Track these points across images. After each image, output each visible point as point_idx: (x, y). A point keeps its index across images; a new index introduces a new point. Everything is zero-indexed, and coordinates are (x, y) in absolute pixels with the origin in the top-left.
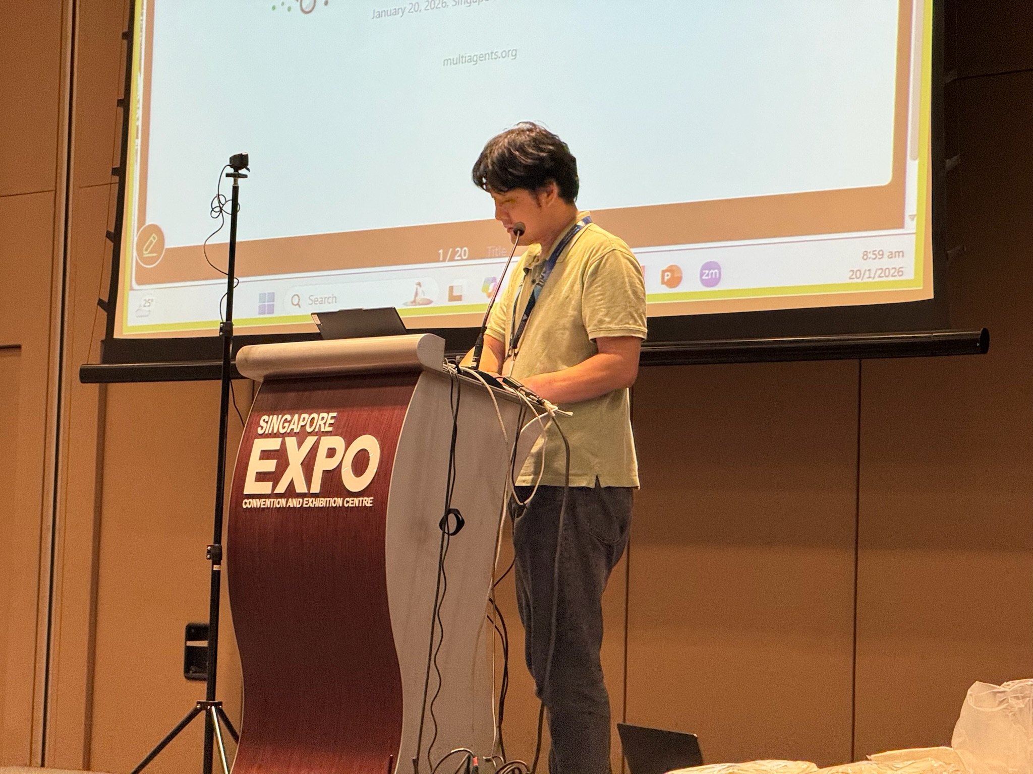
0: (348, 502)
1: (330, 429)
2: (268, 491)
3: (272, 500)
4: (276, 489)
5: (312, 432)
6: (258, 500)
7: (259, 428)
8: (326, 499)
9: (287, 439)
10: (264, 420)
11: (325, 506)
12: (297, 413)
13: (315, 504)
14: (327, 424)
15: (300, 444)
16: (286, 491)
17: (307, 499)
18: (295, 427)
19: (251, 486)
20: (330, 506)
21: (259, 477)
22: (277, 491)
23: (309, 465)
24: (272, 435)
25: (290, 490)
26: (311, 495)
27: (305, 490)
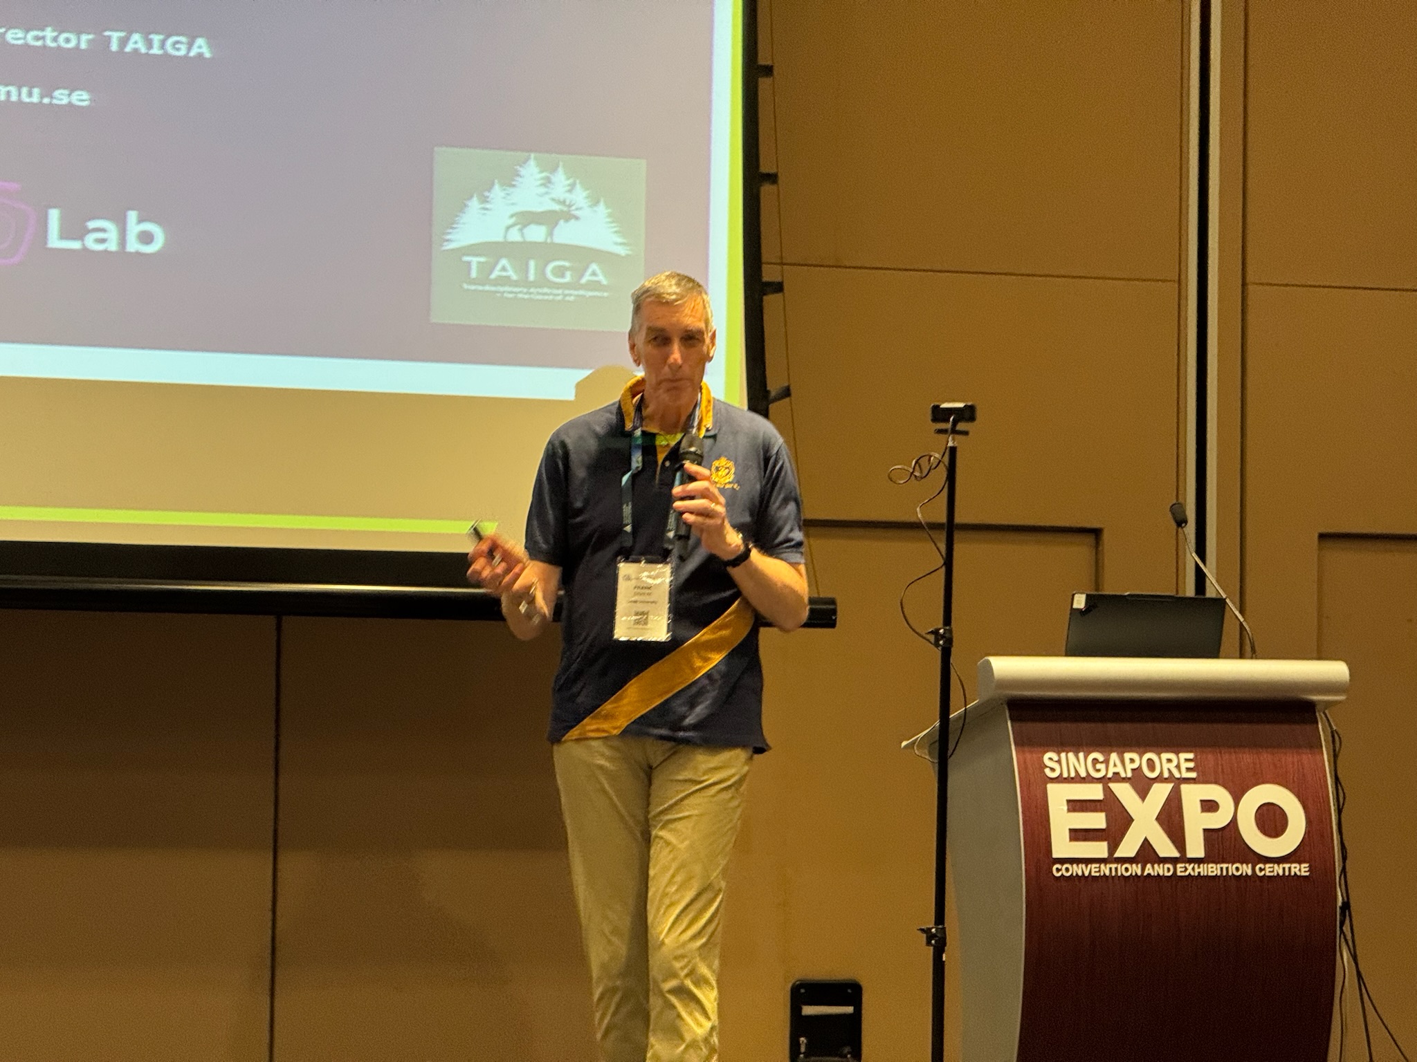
1: (1193, 775)
2: (1105, 855)
3: (1113, 866)
4: (1117, 853)
5: (1158, 777)
6: (1084, 866)
7: (1047, 771)
8: (1219, 866)
9: (1112, 785)
10: (1051, 759)
11: (1219, 874)
12: (1112, 752)
13: (1199, 873)
14: (1183, 770)
15: (1143, 793)
16: (1137, 854)
17: (1183, 865)
18: (1119, 769)
19: (1062, 846)
20: (1231, 873)
21: (1078, 835)
22: (1119, 854)
23: (1171, 819)
24: (1078, 779)
25: (1146, 853)
26: (1191, 861)
27: (1175, 853)
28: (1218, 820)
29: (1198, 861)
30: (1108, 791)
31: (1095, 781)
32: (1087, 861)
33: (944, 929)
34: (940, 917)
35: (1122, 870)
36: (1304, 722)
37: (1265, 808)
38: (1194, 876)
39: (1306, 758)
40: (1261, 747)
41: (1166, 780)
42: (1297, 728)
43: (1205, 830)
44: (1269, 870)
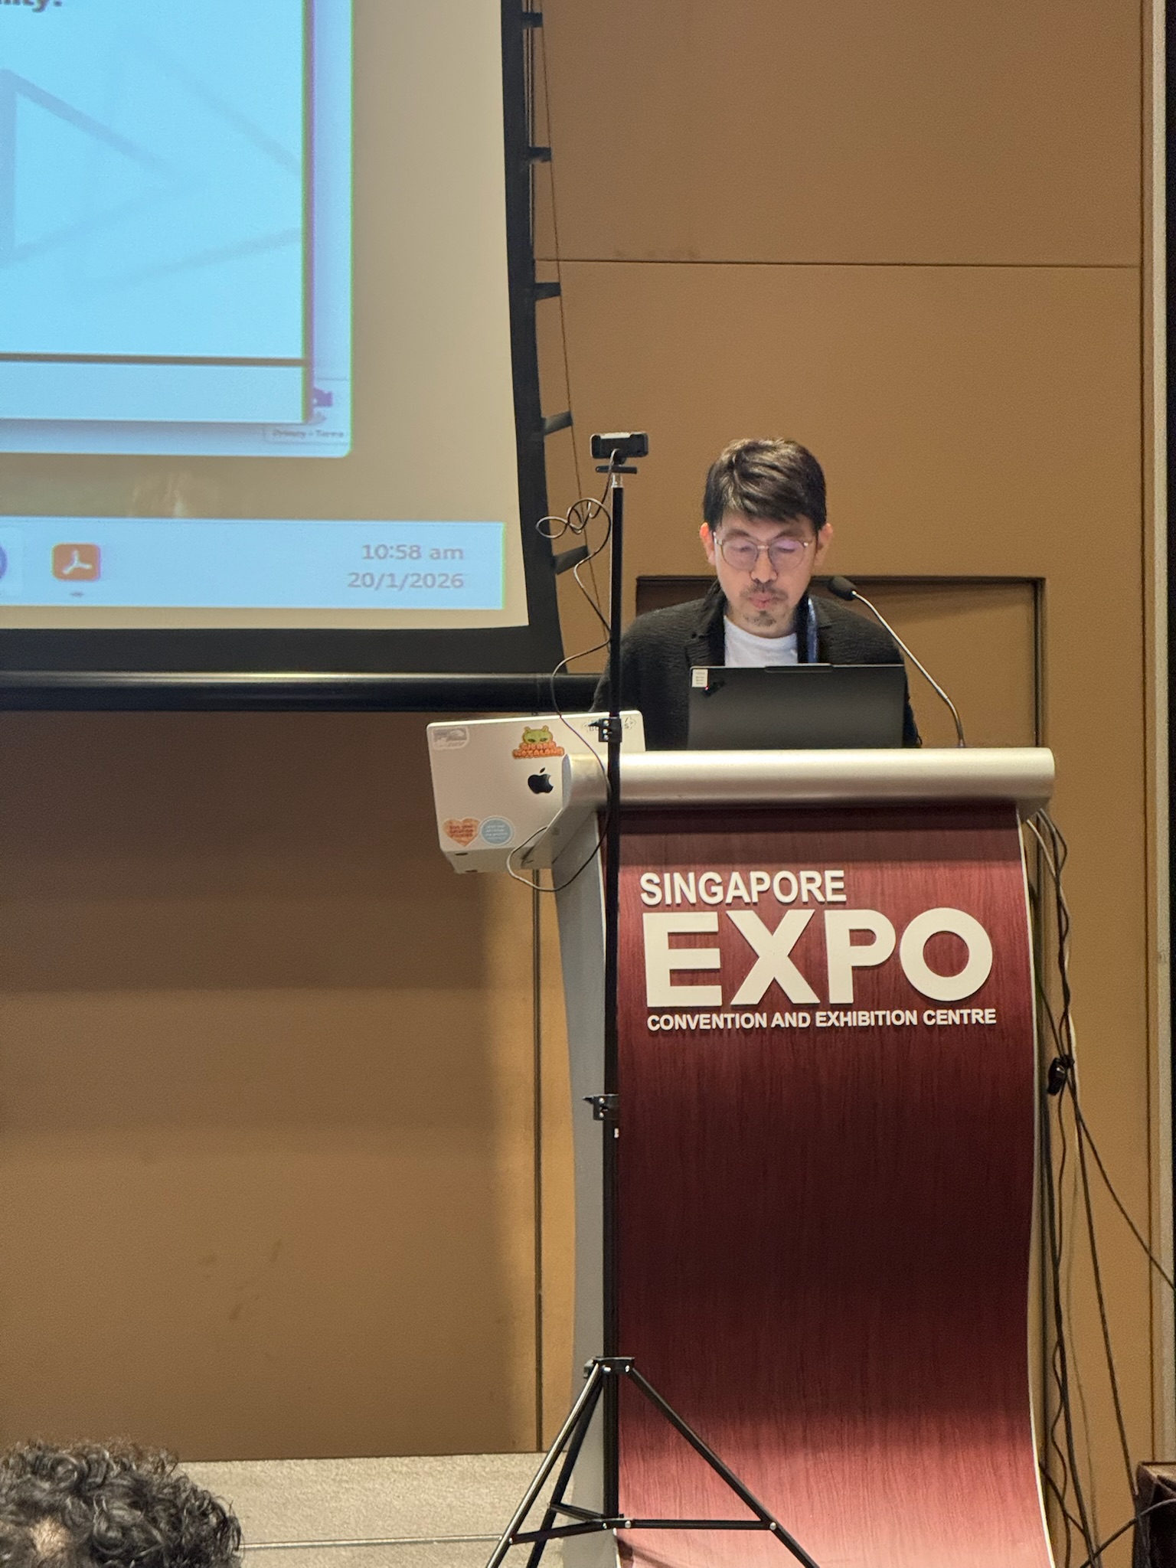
0: (930, 1017)
1: (842, 898)
2: (719, 1003)
3: (729, 1016)
4: (735, 998)
5: (794, 901)
6: (689, 1016)
7: (644, 896)
8: (872, 1013)
9: (731, 914)
10: (650, 881)
11: (873, 1024)
12: (734, 870)
13: (846, 1023)
14: (828, 891)
15: (772, 924)
16: (762, 1000)
17: (824, 1013)
18: (742, 892)
19: (659, 992)
20: (889, 1023)
21: (681, 977)
22: (737, 1000)
23: (809, 955)
24: (685, 906)
25: (775, 998)
26: (836, 1007)
27: (814, 999)
28: (873, 955)
29: (845, 1008)
30: (725, 920)
31: (708, 907)
32: (694, 1011)
35: (740, 1020)
37: (937, 938)
38: (839, 1027)
39: (998, 872)
40: (937, 859)
41: (805, 905)
42: (989, 835)
43: (854, 968)
44: (941, 1017)
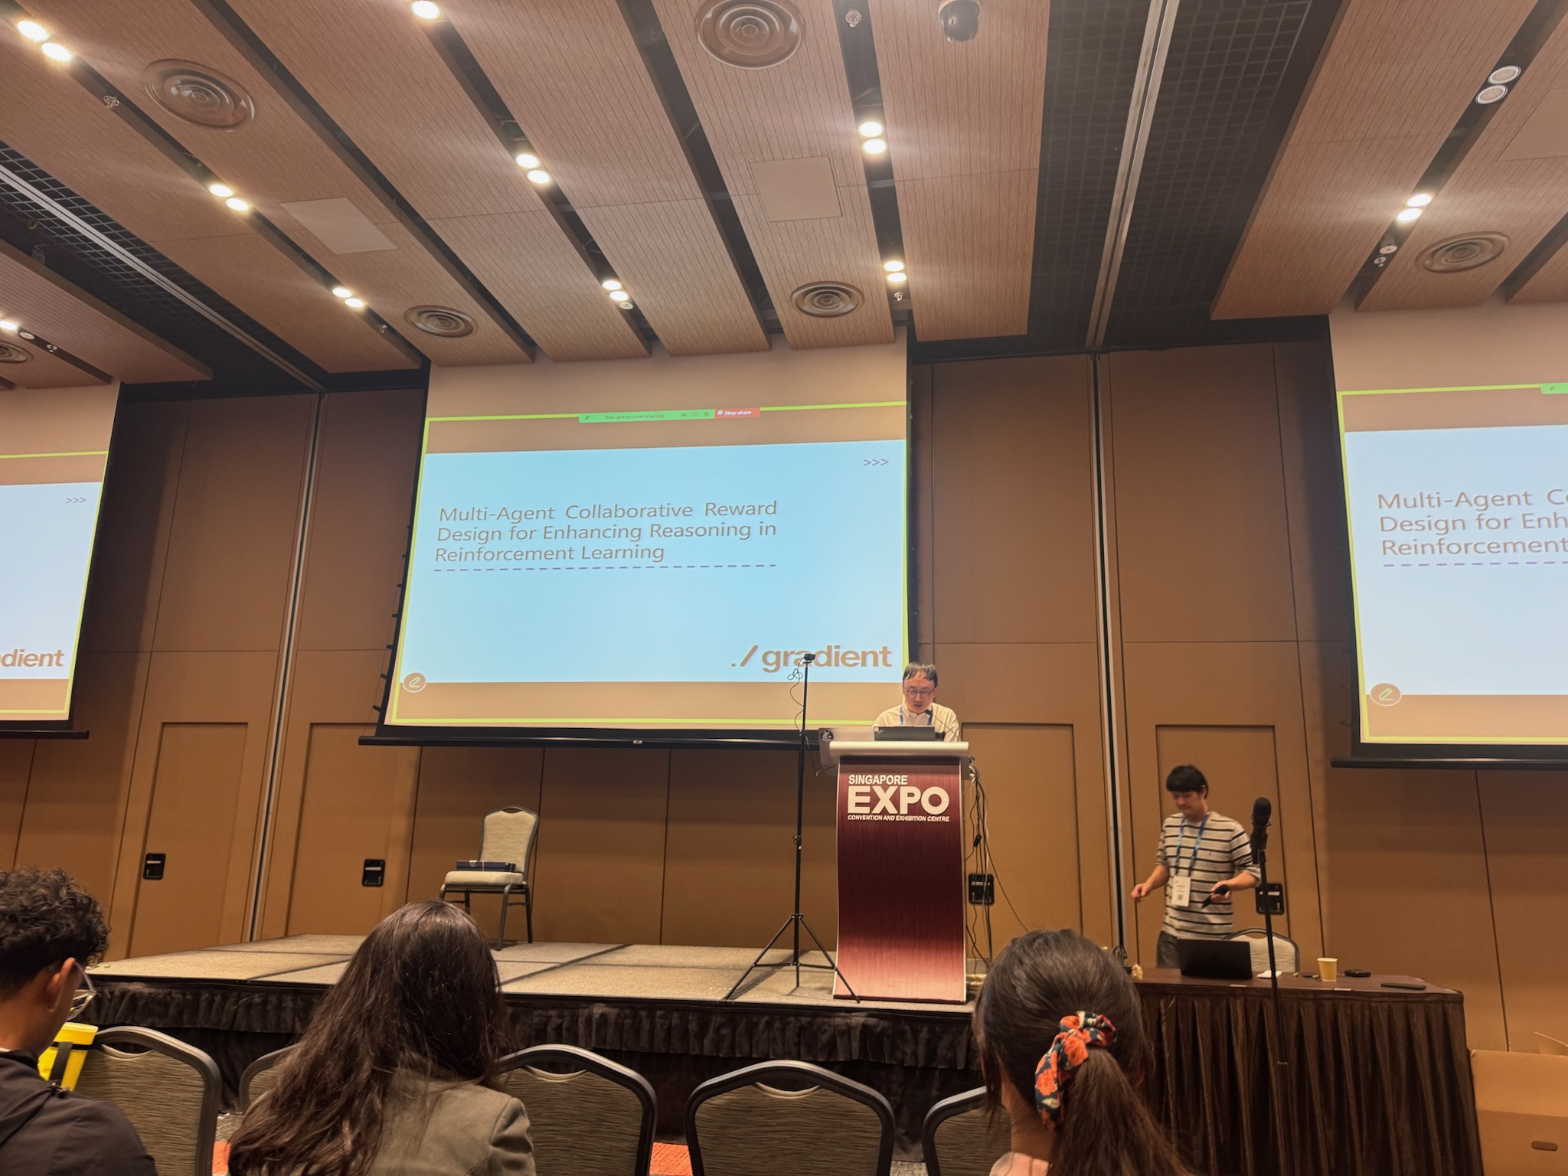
0: (930, 819)
1: (906, 783)
2: (868, 812)
3: (871, 816)
5: (892, 784)
6: (860, 816)
7: (850, 782)
8: (913, 817)
9: (874, 787)
10: (852, 777)
11: (913, 820)
12: (876, 775)
13: (905, 819)
14: (903, 781)
15: (885, 790)
16: (881, 812)
17: (899, 816)
18: (878, 781)
19: (852, 808)
20: (917, 820)
21: (858, 805)
22: (873, 812)
23: (895, 800)
24: (861, 785)
25: (884, 812)
26: (902, 815)
27: (896, 812)
28: (913, 800)
29: (905, 815)
30: (872, 789)
33: (800, 838)
34: (799, 833)
35: (874, 818)
36: (953, 764)
38: (903, 821)
39: (952, 777)
40: (934, 773)
42: (951, 767)
44: (933, 819)
